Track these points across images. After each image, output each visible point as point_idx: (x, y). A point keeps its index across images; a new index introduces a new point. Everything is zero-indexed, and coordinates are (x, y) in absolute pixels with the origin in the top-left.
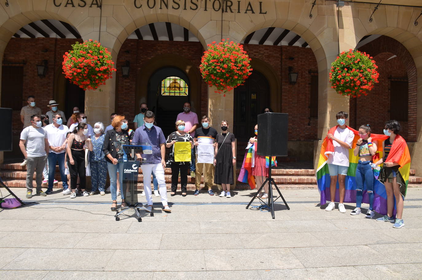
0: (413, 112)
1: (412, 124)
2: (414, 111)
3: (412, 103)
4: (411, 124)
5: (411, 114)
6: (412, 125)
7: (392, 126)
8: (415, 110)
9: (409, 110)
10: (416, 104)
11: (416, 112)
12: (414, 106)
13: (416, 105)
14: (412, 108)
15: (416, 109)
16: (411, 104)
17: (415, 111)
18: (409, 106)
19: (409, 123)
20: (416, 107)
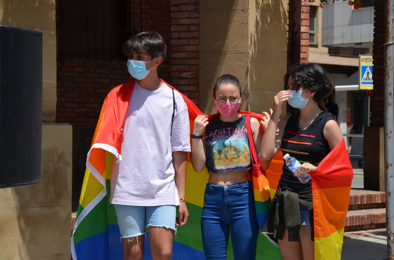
0: (189, 35)
1: (185, 71)
2: (190, 31)
3: (183, 8)
4: (181, 72)
5: (181, 42)
6: (184, 75)
7: (312, 79)
8: (193, 28)
9: (173, 29)
10: (197, 11)
11: (195, 34)
12: (190, 18)
13: (197, 16)
14: (182, 21)
15: (196, 25)
16: (180, 11)
17: (192, 31)
18: (173, 15)
19: (173, 68)
20: (195, 21)
